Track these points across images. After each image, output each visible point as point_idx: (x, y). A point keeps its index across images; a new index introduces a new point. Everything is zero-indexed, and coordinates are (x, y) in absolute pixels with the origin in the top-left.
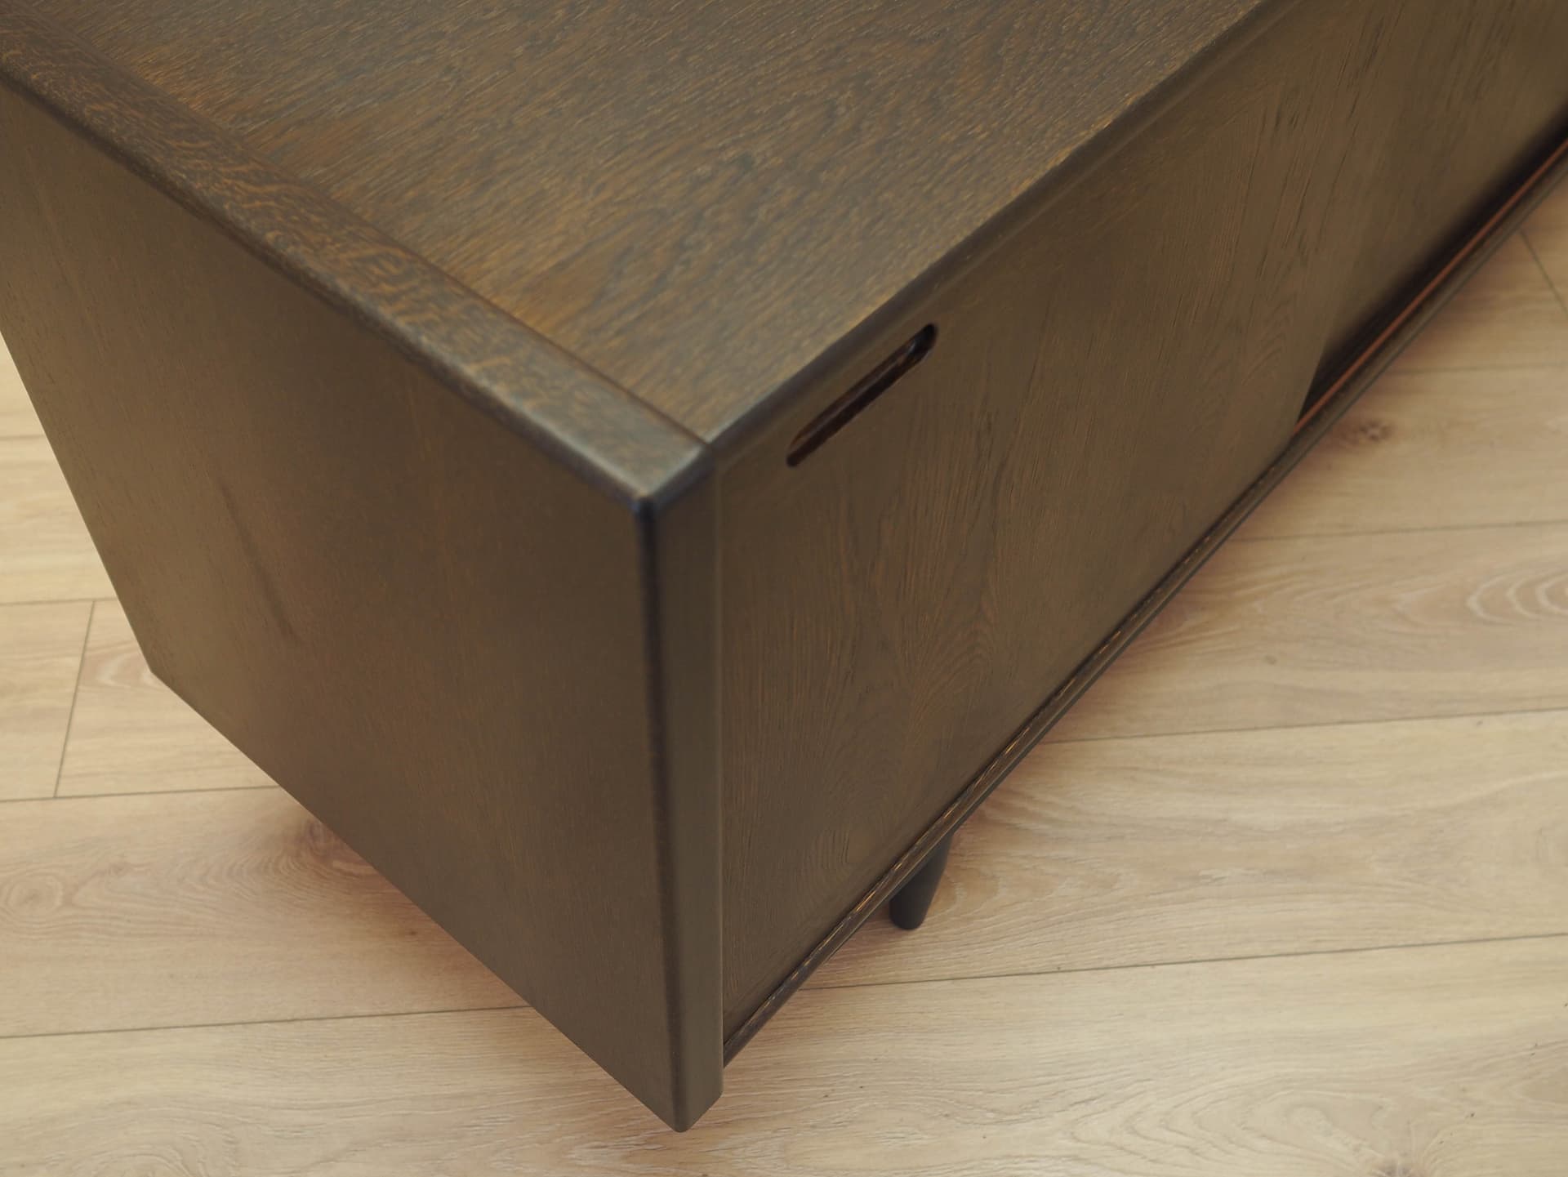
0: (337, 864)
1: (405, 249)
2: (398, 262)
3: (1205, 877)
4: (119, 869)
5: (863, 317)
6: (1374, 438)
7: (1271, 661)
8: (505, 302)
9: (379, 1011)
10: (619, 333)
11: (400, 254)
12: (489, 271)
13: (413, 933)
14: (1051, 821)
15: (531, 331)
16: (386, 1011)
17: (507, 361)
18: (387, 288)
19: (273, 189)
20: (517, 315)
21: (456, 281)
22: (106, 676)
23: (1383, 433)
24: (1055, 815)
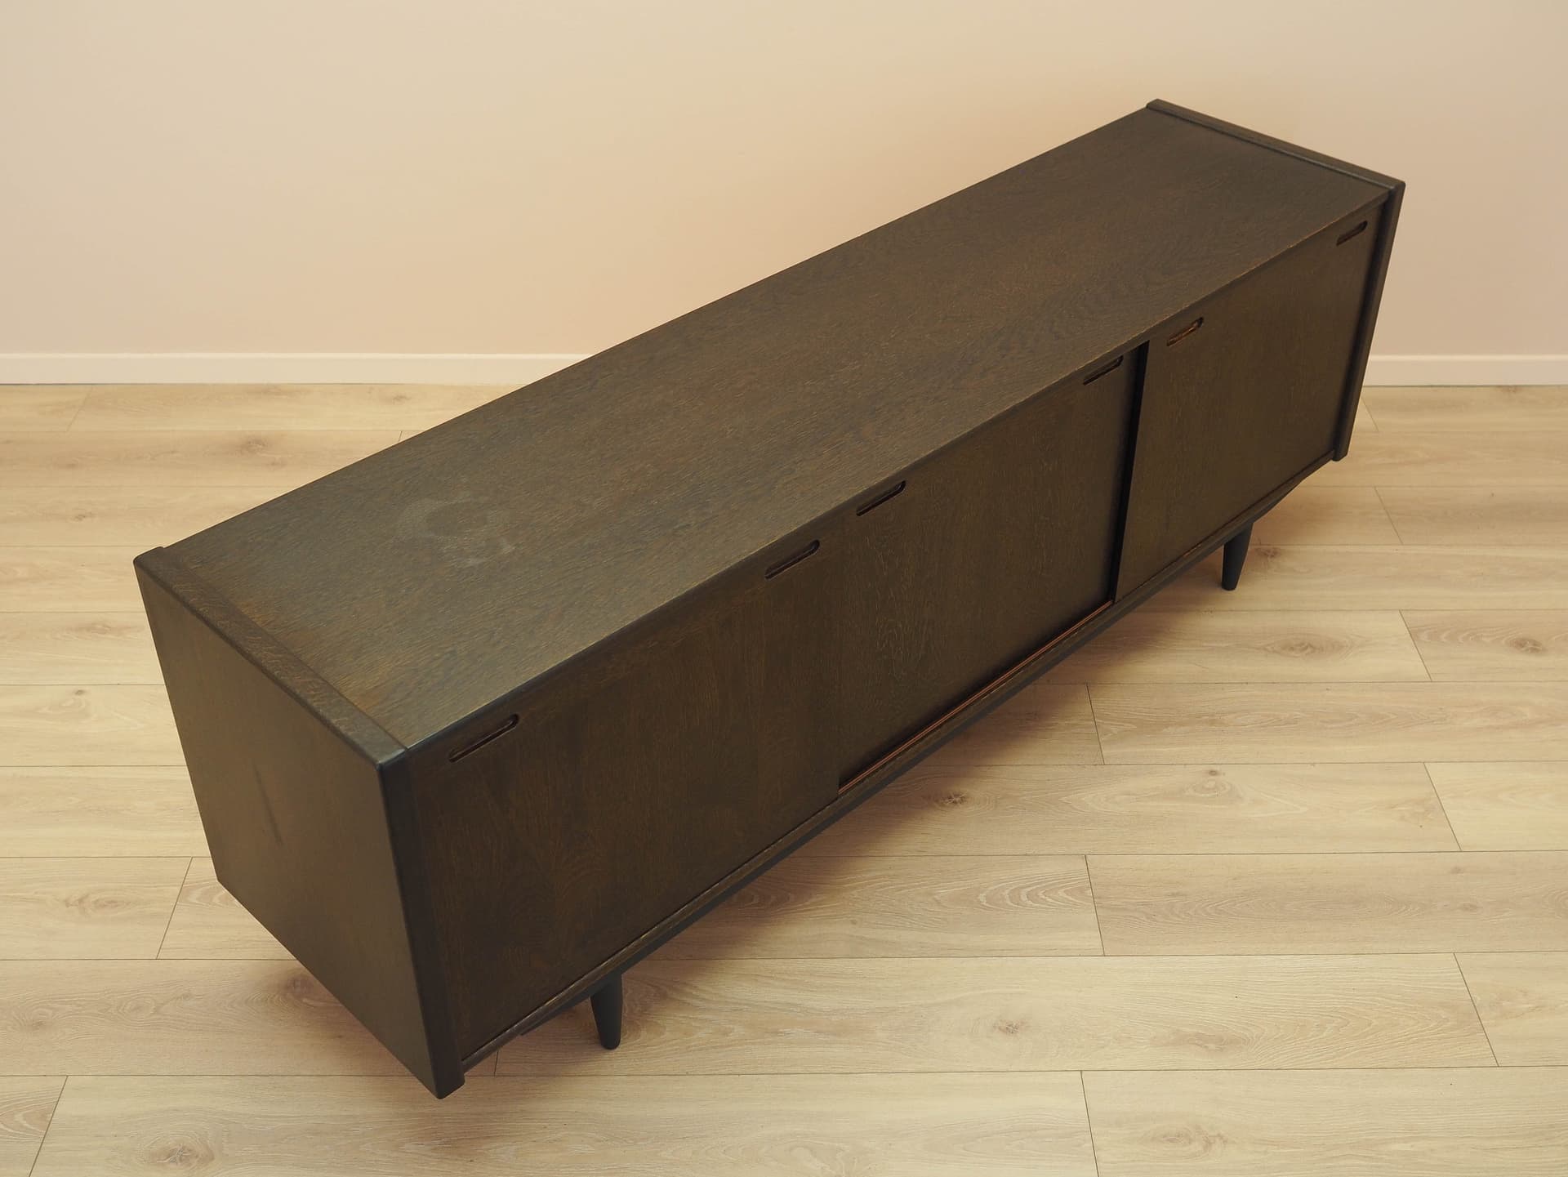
0: (305, 1000)
1: (323, 680)
2: (318, 684)
3: (781, 1032)
4: (186, 997)
5: (477, 709)
6: (955, 802)
7: (854, 923)
8: (352, 699)
9: (314, 1074)
10: (389, 711)
11: (320, 681)
12: (351, 688)
13: (340, 1037)
14: (703, 999)
15: (359, 709)
16: (319, 1073)
17: (347, 719)
18: (313, 693)
19: (280, 656)
20: (356, 704)
21: (338, 692)
22: (194, 897)
23: (958, 800)
24: (707, 997)
